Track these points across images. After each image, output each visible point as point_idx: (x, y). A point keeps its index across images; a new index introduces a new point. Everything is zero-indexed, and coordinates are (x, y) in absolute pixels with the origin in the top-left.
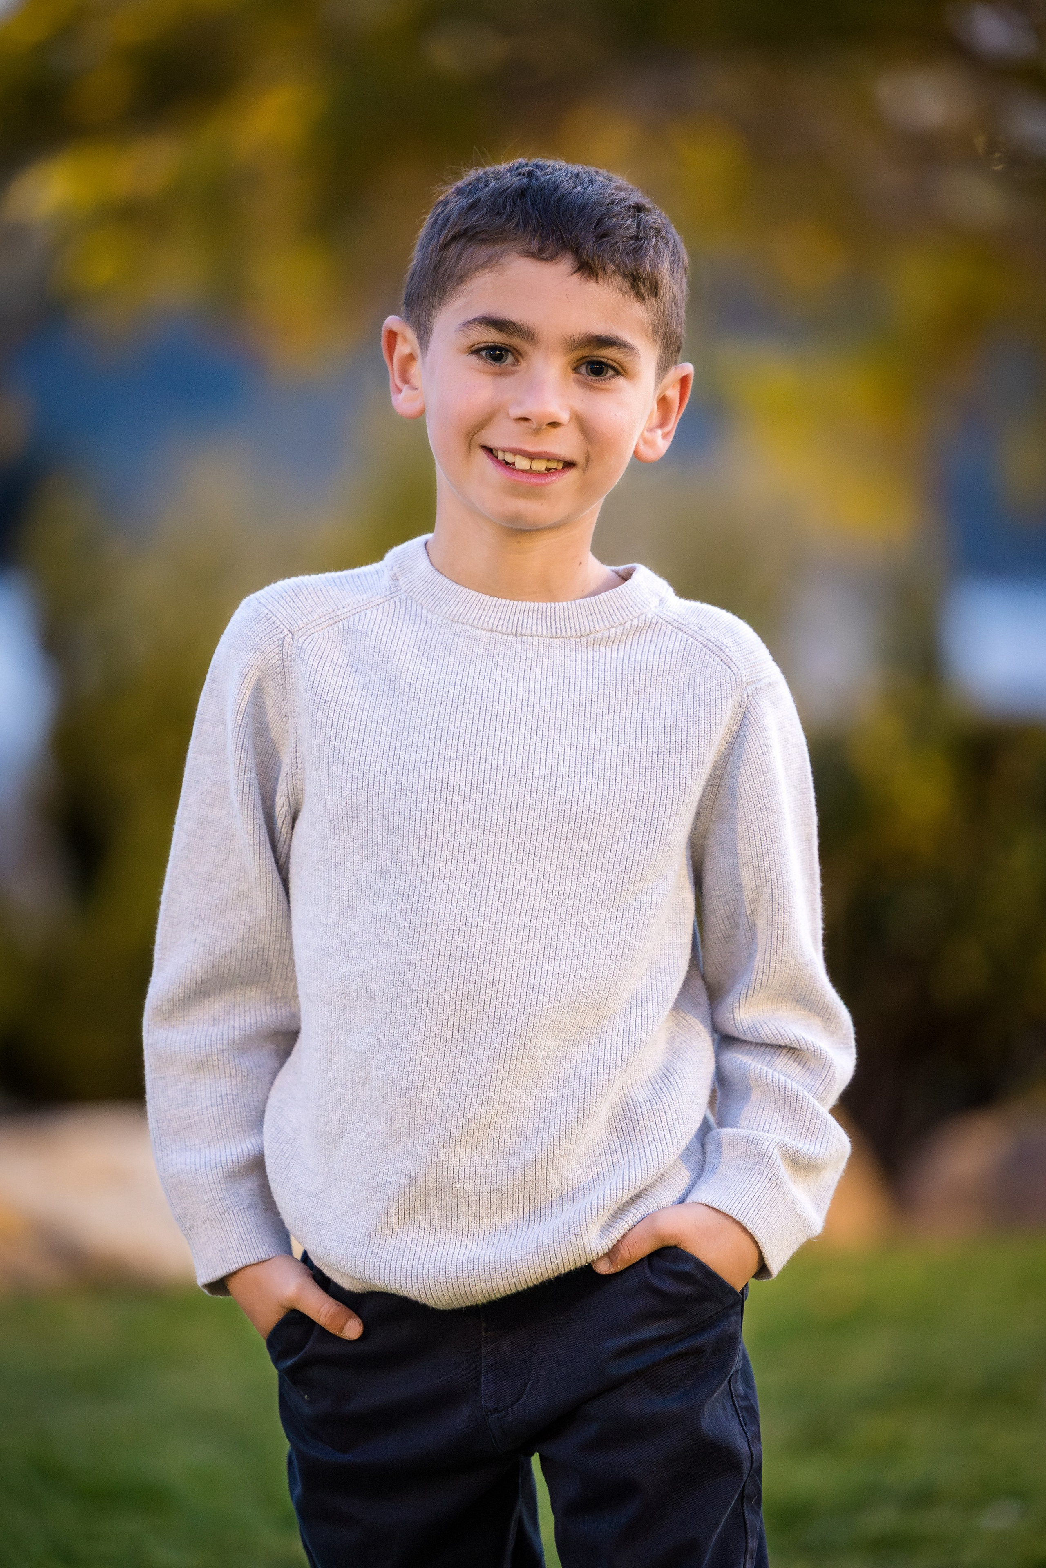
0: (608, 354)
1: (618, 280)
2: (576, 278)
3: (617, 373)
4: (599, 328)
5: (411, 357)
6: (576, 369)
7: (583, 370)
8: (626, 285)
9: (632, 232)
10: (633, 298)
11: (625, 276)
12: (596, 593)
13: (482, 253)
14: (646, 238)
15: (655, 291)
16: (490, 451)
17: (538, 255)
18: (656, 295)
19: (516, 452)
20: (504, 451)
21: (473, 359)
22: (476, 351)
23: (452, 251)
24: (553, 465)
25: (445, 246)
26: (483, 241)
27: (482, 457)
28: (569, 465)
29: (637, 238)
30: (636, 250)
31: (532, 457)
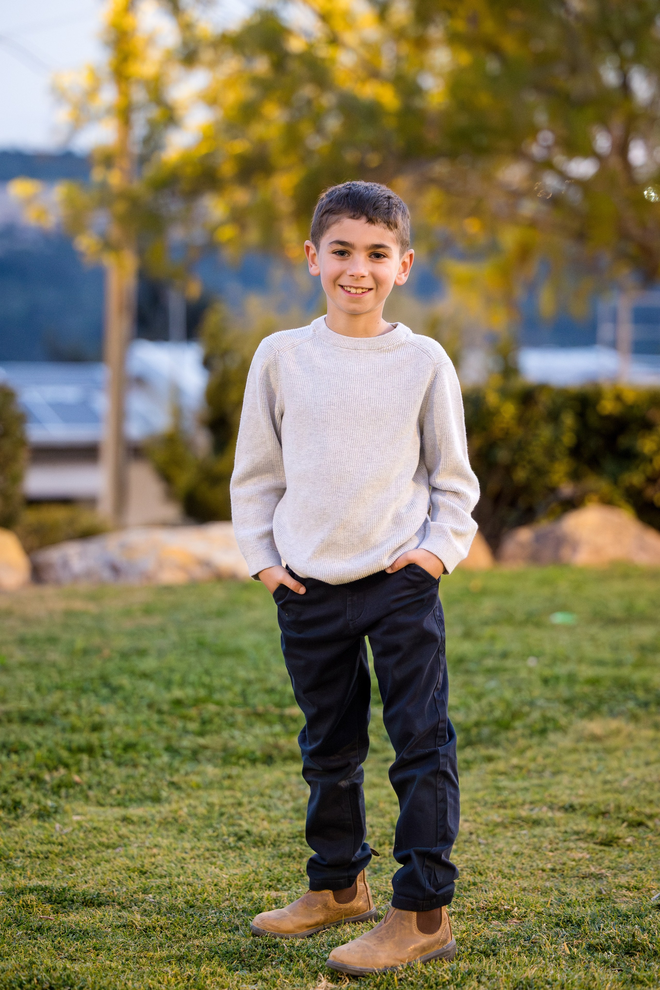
0: (380, 250)
1: (382, 224)
2: (367, 225)
3: (384, 257)
4: (377, 241)
5: (315, 254)
6: (370, 256)
7: (373, 256)
8: (385, 225)
9: (387, 206)
10: (388, 230)
11: (385, 222)
12: (383, 333)
13: (334, 218)
14: (392, 208)
15: (396, 226)
16: (342, 287)
17: (353, 217)
18: (397, 227)
19: (351, 287)
20: (347, 287)
21: (334, 255)
22: (335, 253)
23: (325, 217)
24: (364, 291)
25: (322, 216)
26: (334, 214)
27: (339, 289)
28: (370, 289)
29: (388, 208)
30: (388, 213)
31: (356, 288)
